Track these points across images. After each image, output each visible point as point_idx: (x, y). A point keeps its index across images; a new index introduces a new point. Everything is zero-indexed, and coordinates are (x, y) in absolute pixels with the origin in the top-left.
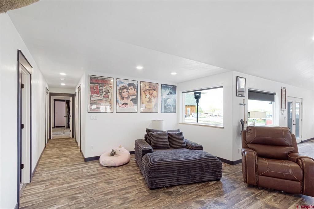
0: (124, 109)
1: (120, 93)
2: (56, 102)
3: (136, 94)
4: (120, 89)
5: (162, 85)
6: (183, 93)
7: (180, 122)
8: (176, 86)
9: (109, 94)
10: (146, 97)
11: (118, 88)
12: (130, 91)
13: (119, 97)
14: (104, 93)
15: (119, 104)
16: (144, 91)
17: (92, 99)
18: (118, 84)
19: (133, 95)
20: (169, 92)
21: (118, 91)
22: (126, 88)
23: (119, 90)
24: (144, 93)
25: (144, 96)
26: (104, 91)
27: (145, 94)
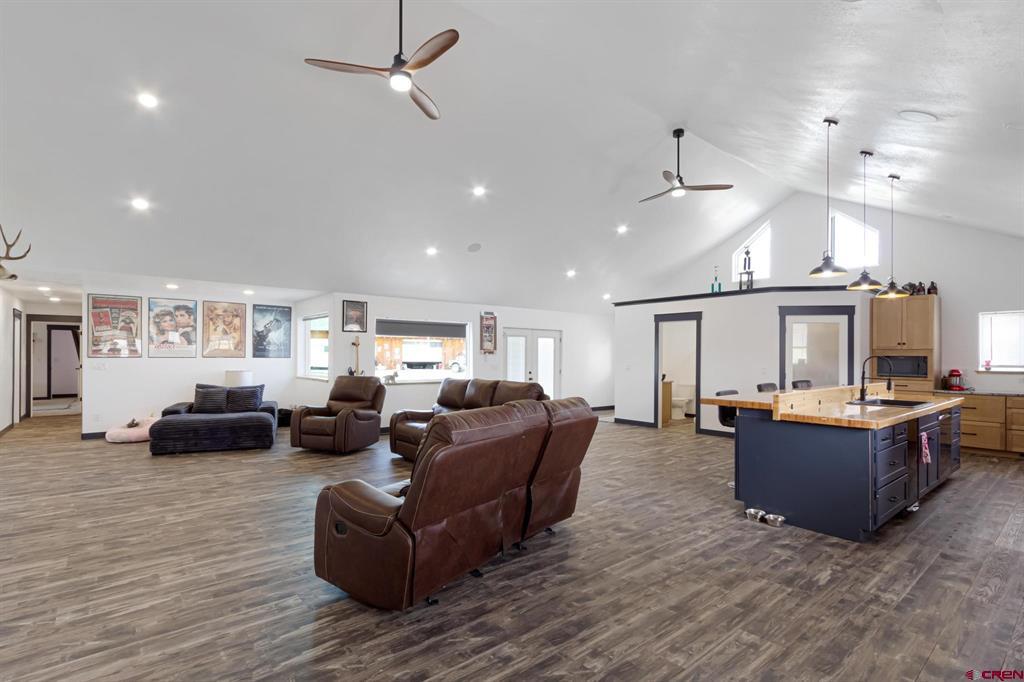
0: (164, 350)
1: (157, 324)
2: (53, 332)
3: (192, 323)
4: (157, 315)
5: (254, 306)
6: (304, 320)
7: (299, 375)
8: (290, 308)
9: (132, 325)
10: (215, 330)
11: (152, 314)
12: (180, 318)
13: (153, 330)
14: (123, 324)
15: (155, 342)
16: (211, 319)
17: (96, 334)
18: (152, 306)
19: (188, 326)
20: (272, 318)
21: (152, 319)
22: (169, 313)
23: (154, 318)
24: (211, 323)
25: (212, 327)
26: (121, 319)
27: (214, 324)
